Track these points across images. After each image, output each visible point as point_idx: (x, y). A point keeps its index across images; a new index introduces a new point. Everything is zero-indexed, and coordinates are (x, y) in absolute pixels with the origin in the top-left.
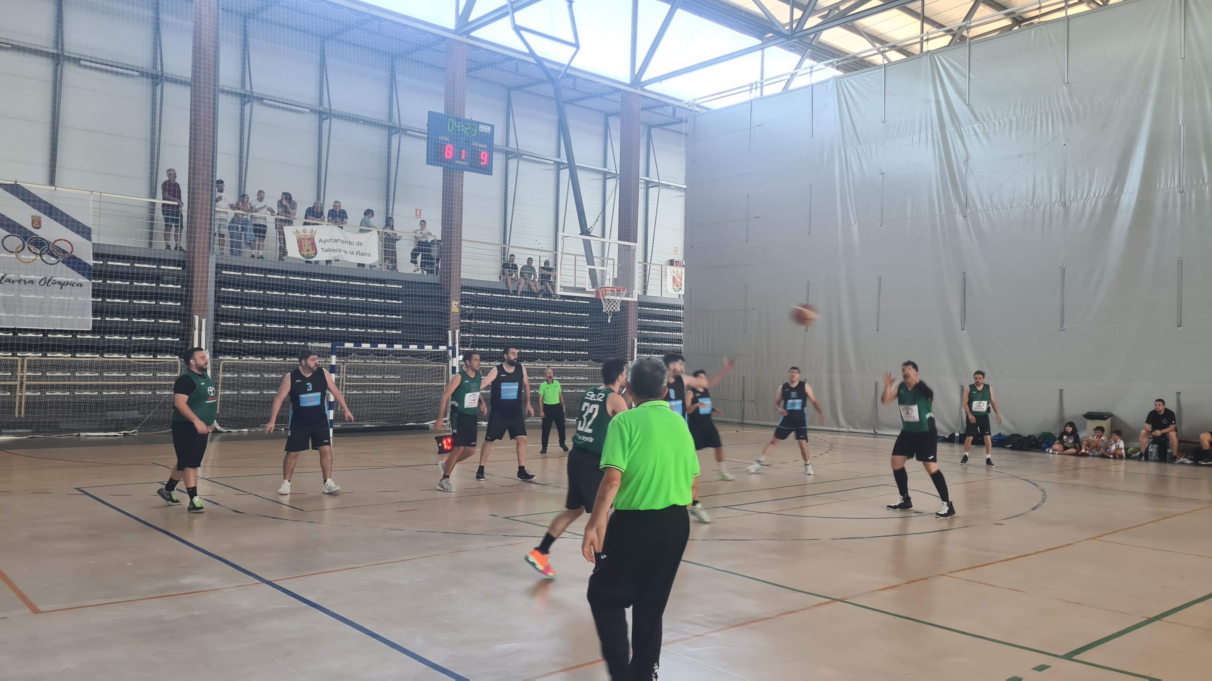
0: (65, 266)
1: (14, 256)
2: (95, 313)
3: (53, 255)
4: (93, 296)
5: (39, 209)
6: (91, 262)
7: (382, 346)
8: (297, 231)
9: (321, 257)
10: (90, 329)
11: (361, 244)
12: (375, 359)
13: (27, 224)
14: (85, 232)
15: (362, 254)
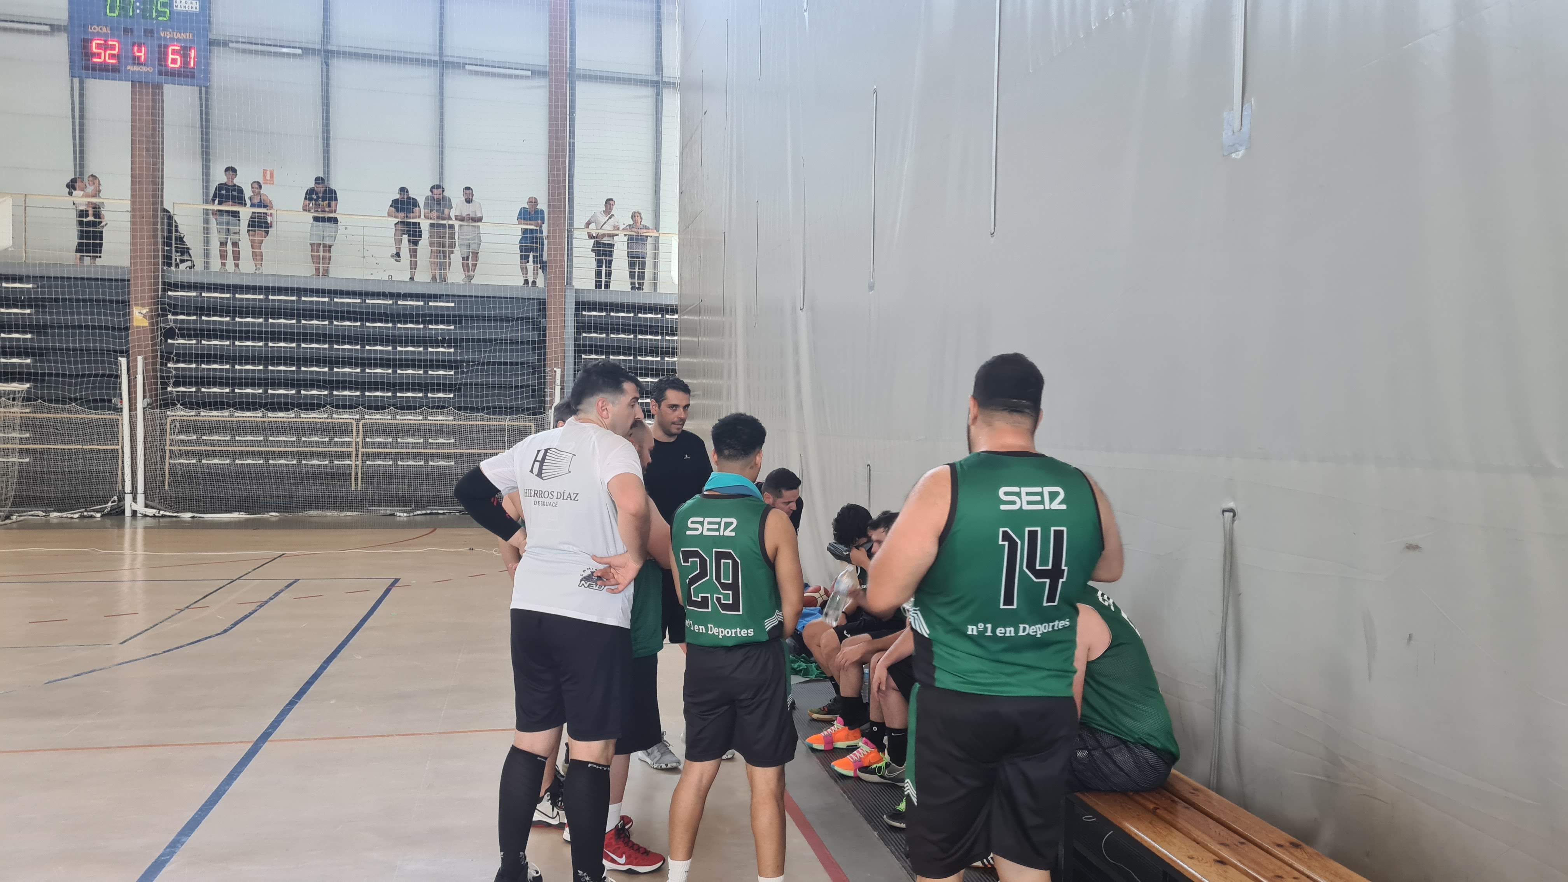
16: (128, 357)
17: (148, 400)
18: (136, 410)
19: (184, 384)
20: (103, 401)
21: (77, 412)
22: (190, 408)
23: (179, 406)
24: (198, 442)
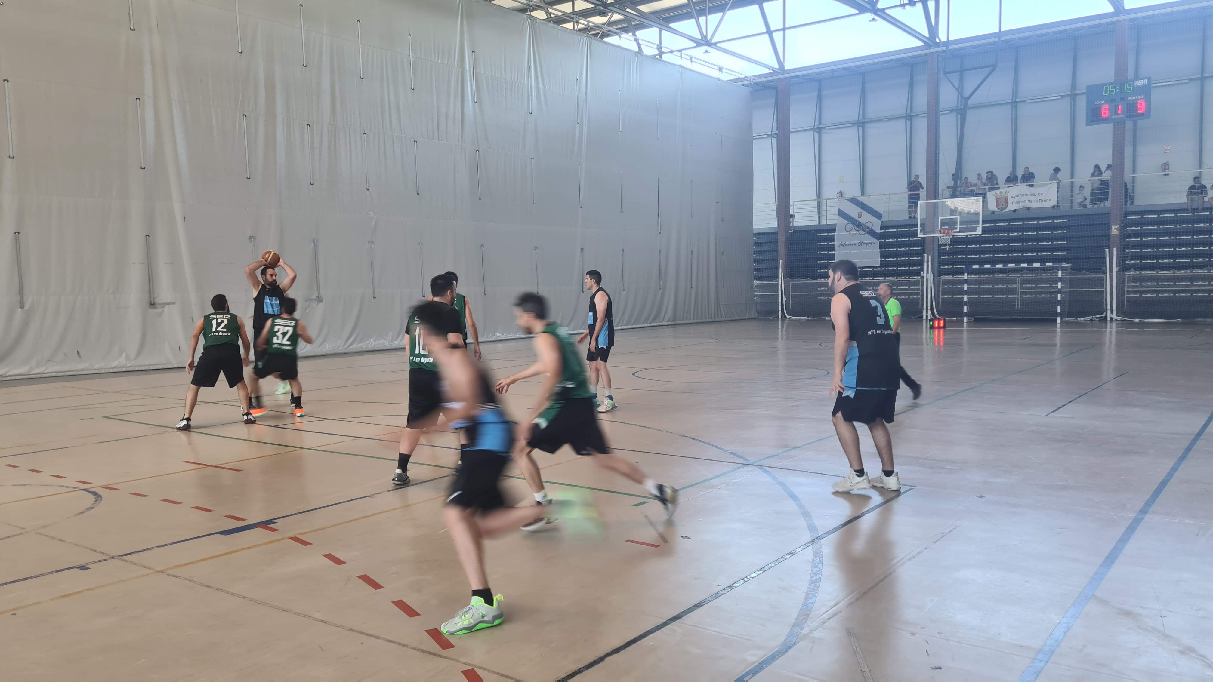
0: (868, 235)
1: (848, 233)
2: (881, 257)
3: (863, 230)
4: (880, 249)
5: (862, 208)
6: (879, 231)
7: (1050, 264)
8: (996, 193)
9: (1011, 207)
10: (879, 265)
11: (1042, 194)
12: (1044, 273)
13: (855, 217)
14: (878, 215)
15: (1044, 201)
16: (1109, 249)
17: (1118, 268)
18: (1113, 272)
19: (1135, 259)
20: (1097, 269)
21: (1086, 274)
22: (1138, 271)
23: (1132, 270)
24: (1141, 286)
